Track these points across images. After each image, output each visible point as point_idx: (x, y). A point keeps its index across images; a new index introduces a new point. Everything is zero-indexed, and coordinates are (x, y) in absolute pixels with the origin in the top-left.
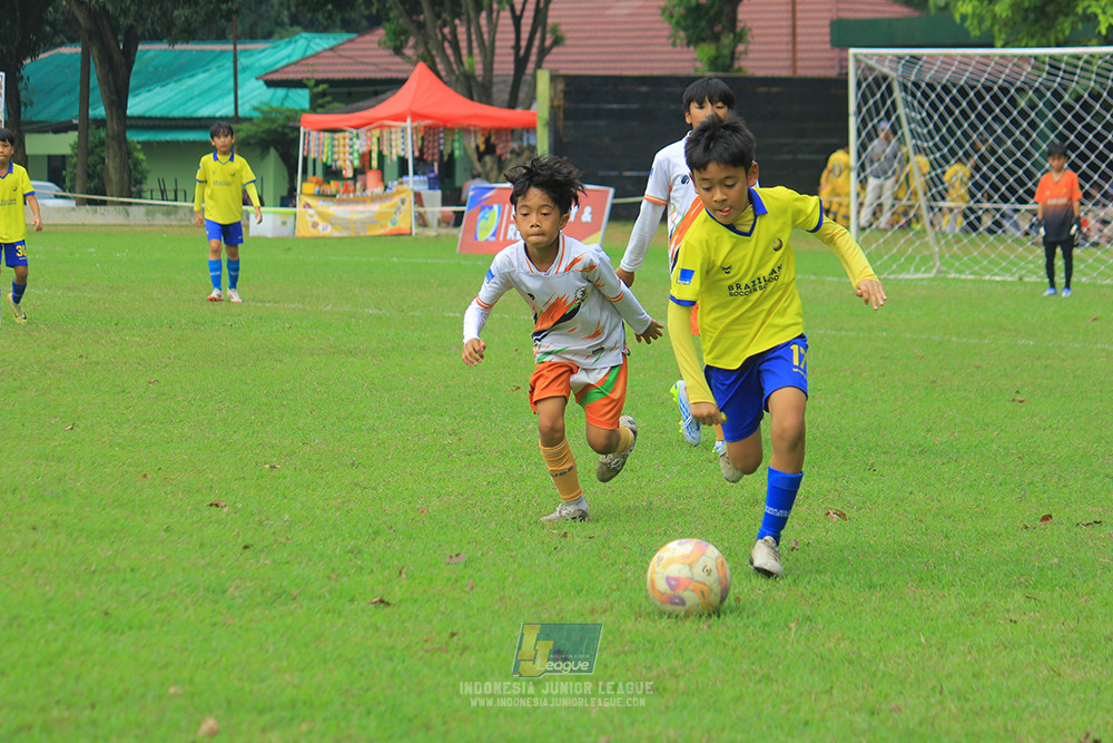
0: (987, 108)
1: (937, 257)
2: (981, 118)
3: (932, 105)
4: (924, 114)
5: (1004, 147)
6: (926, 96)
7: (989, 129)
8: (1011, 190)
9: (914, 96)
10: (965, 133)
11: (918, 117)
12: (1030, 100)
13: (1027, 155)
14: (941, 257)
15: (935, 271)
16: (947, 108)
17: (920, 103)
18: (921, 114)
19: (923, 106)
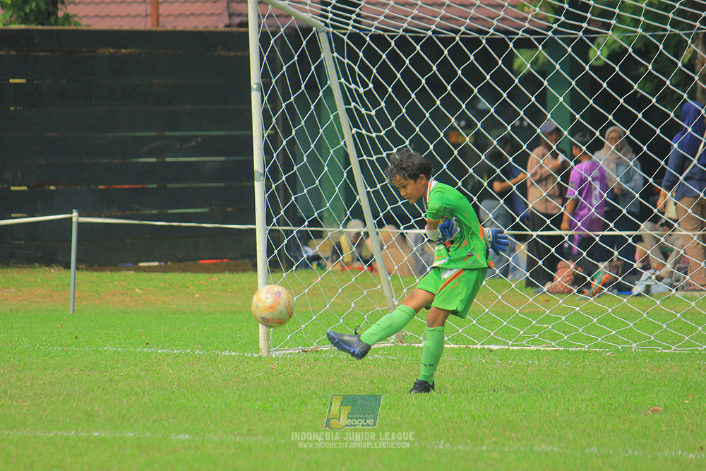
0: (471, 73)
2: (462, 90)
3: (384, 70)
4: (371, 85)
6: (372, 56)
9: (353, 57)
10: (437, 115)
11: (361, 90)
16: (407, 75)
17: (363, 67)
18: (365, 85)
19: (368, 72)
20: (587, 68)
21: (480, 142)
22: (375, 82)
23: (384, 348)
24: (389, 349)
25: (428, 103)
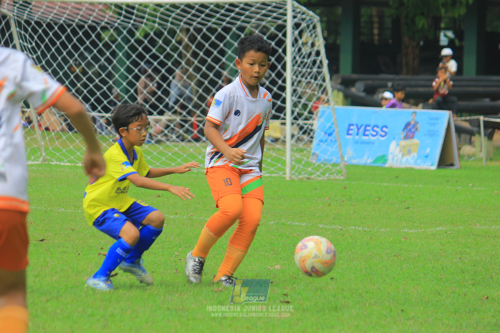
0: (80, 41)
1: (43, 149)
2: (76, 48)
3: (40, 37)
4: (34, 44)
5: (93, 70)
6: (35, 31)
7: (81, 55)
8: (99, 101)
9: (26, 30)
10: (64, 59)
11: (29, 46)
12: (112, 35)
13: (110, 75)
14: (47, 149)
15: (41, 159)
16: (51, 40)
17: (30, 35)
18: (31, 44)
19: (33, 38)
20: (133, 41)
21: (84, 73)
22: (36, 42)
23: (37, 164)
24: (39, 165)
25: (60, 53)
